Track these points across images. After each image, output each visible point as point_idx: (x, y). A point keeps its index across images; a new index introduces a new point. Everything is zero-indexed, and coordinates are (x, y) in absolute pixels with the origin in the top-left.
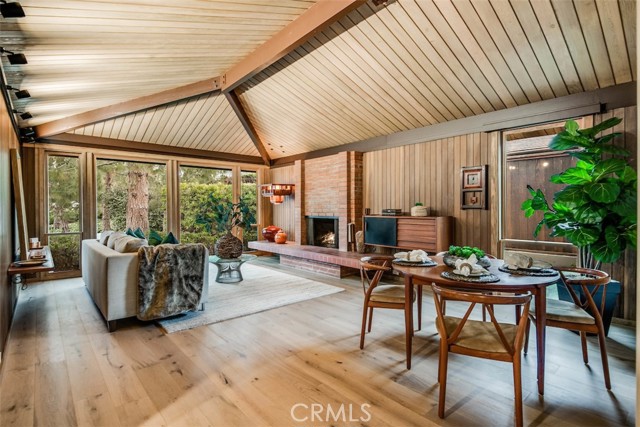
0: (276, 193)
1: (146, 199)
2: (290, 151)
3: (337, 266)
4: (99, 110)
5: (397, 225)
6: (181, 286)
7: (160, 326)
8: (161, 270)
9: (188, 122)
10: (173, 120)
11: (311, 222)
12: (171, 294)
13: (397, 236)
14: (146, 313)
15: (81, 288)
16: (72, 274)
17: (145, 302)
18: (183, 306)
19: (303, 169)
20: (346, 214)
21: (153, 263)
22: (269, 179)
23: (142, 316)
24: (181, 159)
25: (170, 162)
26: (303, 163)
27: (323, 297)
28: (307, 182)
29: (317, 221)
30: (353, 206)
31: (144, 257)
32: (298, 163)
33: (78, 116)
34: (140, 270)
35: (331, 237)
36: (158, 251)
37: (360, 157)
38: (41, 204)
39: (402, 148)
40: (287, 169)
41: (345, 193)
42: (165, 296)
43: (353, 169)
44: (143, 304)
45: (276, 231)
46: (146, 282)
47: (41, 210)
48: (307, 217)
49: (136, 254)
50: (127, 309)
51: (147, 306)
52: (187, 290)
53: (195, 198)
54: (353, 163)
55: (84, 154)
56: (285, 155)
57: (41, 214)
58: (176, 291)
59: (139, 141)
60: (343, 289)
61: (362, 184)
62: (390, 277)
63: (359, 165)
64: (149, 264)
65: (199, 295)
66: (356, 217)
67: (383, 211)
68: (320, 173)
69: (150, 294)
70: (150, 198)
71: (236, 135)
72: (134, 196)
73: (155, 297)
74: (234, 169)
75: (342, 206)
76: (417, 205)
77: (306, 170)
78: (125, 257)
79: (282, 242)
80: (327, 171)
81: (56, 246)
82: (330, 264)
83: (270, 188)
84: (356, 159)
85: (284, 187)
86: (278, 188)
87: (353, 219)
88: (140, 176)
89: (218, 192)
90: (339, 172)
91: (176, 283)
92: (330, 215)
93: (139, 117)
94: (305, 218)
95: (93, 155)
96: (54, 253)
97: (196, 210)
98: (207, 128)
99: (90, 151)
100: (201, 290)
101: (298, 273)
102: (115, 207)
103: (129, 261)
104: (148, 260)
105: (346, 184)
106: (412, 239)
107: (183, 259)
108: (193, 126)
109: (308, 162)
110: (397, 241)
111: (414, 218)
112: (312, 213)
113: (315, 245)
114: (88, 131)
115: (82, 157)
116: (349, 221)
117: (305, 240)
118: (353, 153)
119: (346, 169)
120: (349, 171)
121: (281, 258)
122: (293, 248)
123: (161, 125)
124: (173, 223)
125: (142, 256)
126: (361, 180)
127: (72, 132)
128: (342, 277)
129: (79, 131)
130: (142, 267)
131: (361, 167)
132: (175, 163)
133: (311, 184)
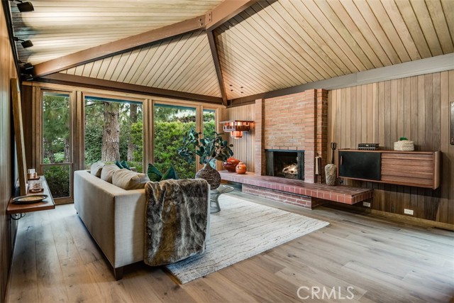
0: (238, 129)
1: (118, 134)
2: (248, 92)
3: (308, 197)
4: (91, 50)
5: (381, 159)
6: (188, 228)
7: (168, 272)
8: (168, 209)
9: (166, 63)
10: (153, 61)
11: (271, 155)
12: (180, 235)
13: (381, 170)
14: (155, 258)
15: (73, 216)
16: (64, 201)
17: (154, 246)
18: (191, 249)
19: (263, 107)
20: (313, 148)
21: (161, 202)
22: (226, 117)
23: (151, 261)
24: (155, 98)
25: (146, 101)
26: (263, 102)
27: (315, 232)
28: (266, 119)
29: (277, 154)
30: (320, 141)
31: (152, 196)
32: (259, 102)
33: (72, 56)
34: (149, 210)
35: (293, 169)
36: (164, 187)
37: (326, 93)
38: (38, 137)
39: (375, 85)
40: (244, 108)
41: (313, 129)
42: (174, 238)
43: (320, 106)
44: (152, 248)
45: (237, 163)
46: (154, 223)
47: (37, 143)
48: (266, 150)
49: (143, 191)
50: (135, 254)
51: (155, 250)
52: (193, 230)
53: (159, 134)
54: (320, 100)
55: (74, 92)
56: (244, 95)
57: (37, 147)
58: (184, 232)
59: (122, 81)
60: (327, 224)
61: (327, 120)
62: (360, 208)
63: (325, 102)
64: (157, 203)
65: (204, 235)
66: (323, 151)
67: (359, 146)
68: (281, 110)
69: (158, 237)
70: (121, 134)
71: (204, 77)
72: (109, 132)
73: (163, 239)
74: (198, 108)
75: (308, 141)
76: (401, 139)
77: (266, 108)
78: (132, 195)
79: (243, 173)
80: (288, 108)
81: (49, 175)
82: (297, 195)
83: (232, 124)
84: (323, 96)
85: (245, 124)
86: (239, 124)
87: (320, 153)
88: (113, 115)
89: (178, 128)
90: (305, 109)
91: (183, 224)
92: (292, 149)
93: (125, 57)
94: (265, 152)
95: (82, 93)
96: (48, 181)
97: (160, 144)
98: (181, 69)
99: (80, 89)
100: (205, 229)
101: (266, 203)
102: (90, 141)
103: (136, 199)
104: (155, 197)
105: (313, 120)
106: (402, 174)
107: (189, 196)
108: (170, 67)
109: (268, 101)
110: (381, 176)
111: (400, 153)
112: (271, 146)
113: (275, 176)
114: (79, 71)
115: (72, 96)
116: (316, 154)
117: (264, 171)
118: (320, 91)
119: (313, 105)
120: (316, 108)
121: (243, 187)
122: (254, 178)
123: (143, 65)
124: (149, 155)
125: (149, 194)
126: (327, 116)
127: (64, 72)
128: (313, 208)
129: (71, 72)
130: (150, 206)
131: (327, 104)
132: (150, 101)
133: (271, 120)
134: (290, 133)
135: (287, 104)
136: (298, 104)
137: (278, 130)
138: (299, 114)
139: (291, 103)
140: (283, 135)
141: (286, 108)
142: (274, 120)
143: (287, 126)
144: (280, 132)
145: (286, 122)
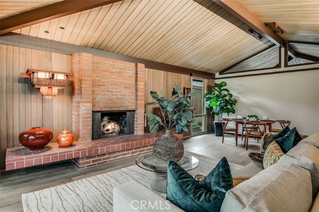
11: (98, 117)
20: (144, 108)
32: (88, 56)
48: (93, 112)
68: (111, 73)
92: (123, 109)
112: (100, 107)
133: (99, 81)
134: (120, 95)
135: (117, 68)
136: (128, 71)
137: (108, 91)
138: (129, 80)
139: (121, 69)
140: (113, 97)
141: (117, 72)
142: (103, 80)
143: (117, 89)
144: (110, 94)
145: (117, 85)
